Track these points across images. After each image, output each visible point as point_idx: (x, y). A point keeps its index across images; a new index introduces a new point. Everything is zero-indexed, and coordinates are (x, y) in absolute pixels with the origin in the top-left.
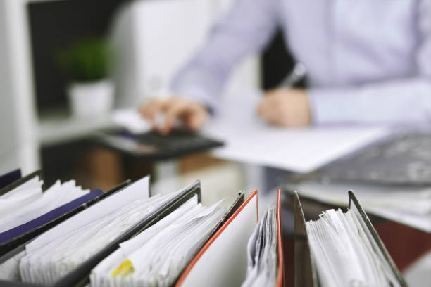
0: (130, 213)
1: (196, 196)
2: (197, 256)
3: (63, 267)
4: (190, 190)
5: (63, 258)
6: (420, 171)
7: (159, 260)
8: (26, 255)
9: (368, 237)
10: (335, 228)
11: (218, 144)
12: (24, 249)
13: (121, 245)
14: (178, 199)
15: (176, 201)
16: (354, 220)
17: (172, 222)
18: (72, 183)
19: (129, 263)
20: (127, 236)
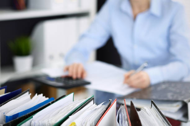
0: (69, 106)
1: (93, 101)
2: (99, 122)
3: (49, 125)
4: (91, 98)
5: (49, 121)
6: (173, 96)
7: (84, 123)
8: (33, 120)
9: (161, 117)
10: (148, 114)
11: (89, 83)
12: (32, 117)
13: (70, 117)
14: (87, 102)
15: (86, 102)
16: (154, 111)
17: (86, 110)
18: (42, 95)
19: (74, 123)
20: (71, 114)
